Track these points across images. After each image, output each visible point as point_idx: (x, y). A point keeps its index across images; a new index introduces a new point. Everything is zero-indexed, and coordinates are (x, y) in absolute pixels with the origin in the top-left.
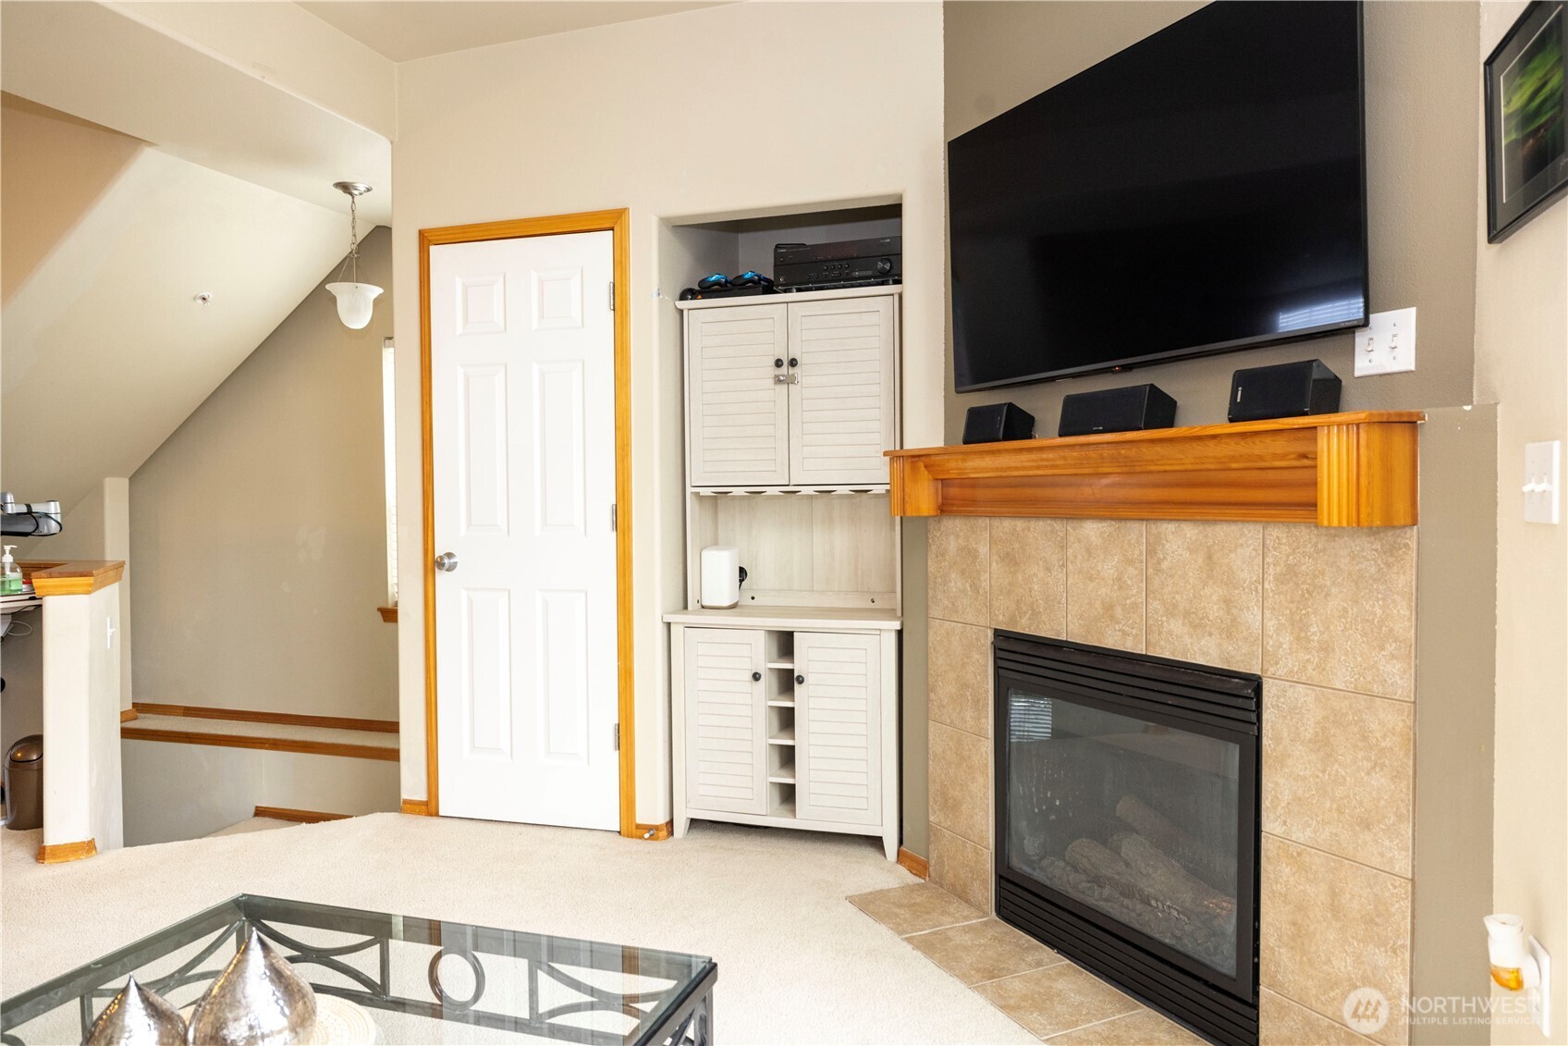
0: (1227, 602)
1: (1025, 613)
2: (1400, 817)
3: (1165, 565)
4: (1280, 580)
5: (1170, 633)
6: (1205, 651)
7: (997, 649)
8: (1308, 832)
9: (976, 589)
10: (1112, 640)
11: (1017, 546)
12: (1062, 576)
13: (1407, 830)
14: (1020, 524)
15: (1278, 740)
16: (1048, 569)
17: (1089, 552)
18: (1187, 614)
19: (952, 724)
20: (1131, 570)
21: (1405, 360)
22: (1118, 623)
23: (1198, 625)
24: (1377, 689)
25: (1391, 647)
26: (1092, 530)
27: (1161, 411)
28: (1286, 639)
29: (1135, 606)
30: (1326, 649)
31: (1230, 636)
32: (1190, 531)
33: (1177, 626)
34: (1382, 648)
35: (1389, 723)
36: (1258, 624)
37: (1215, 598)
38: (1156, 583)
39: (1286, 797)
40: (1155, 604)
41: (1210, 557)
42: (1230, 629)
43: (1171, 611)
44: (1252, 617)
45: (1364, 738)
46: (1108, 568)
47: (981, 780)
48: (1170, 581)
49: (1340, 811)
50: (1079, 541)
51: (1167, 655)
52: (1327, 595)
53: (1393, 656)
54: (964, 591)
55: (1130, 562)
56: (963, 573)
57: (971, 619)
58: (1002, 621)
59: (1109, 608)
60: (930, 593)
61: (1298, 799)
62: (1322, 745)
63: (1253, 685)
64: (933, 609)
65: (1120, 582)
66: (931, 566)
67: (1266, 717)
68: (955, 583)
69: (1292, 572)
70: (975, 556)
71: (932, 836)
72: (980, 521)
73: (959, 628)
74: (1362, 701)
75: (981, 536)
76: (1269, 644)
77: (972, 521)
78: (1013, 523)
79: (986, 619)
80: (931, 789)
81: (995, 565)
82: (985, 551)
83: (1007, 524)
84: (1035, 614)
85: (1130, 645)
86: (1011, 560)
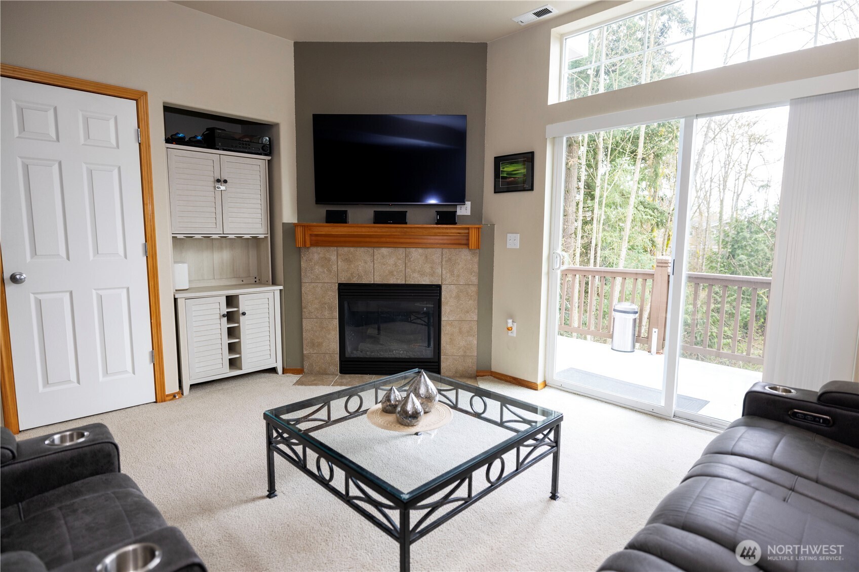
0: (432, 268)
1: (355, 277)
2: (475, 309)
3: (412, 260)
4: (447, 261)
5: (414, 277)
6: (426, 281)
7: (339, 289)
8: (454, 317)
9: (330, 271)
10: (392, 281)
11: (351, 256)
12: (372, 265)
13: (476, 311)
14: (352, 249)
15: (446, 298)
16: (366, 263)
17: (383, 257)
18: (419, 272)
19: (317, 318)
20: (400, 261)
21: (468, 213)
22: (395, 276)
23: (422, 273)
24: (470, 283)
25: (473, 274)
26: (384, 250)
27: (400, 219)
28: (448, 275)
29: (401, 271)
30: (458, 276)
31: (432, 276)
32: (420, 251)
33: (416, 275)
34: (471, 274)
35: (473, 290)
36: (441, 272)
37: (428, 267)
38: (409, 264)
39: (448, 311)
40: (408, 270)
41: (426, 257)
42: (432, 274)
43: (414, 271)
44: (439, 271)
45: (467, 294)
46: (391, 261)
47: (333, 333)
48: (413, 264)
49: (462, 311)
50: (379, 254)
51: (413, 283)
52: (459, 264)
53: (474, 276)
54: (324, 272)
55: (399, 259)
56: (322, 266)
57: (326, 281)
58: (343, 280)
59: (391, 273)
60: (303, 274)
61: (451, 311)
62: (458, 297)
63: (439, 287)
64: (304, 280)
65: (395, 265)
66: (303, 264)
67: (442, 294)
68: (318, 269)
69: (450, 259)
70: (329, 260)
71: (305, 359)
72: (332, 248)
73: (320, 285)
74: (467, 286)
75: (332, 254)
76: (444, 277)
77: (327, 248)
78: (349, 249)
79: (335, 280)
80: (305, 342)
81: (339, 263)
82: (334, 258)
83: (346, 249)
84: (360, 277)
85: (399, 282)
86: (348, 261)
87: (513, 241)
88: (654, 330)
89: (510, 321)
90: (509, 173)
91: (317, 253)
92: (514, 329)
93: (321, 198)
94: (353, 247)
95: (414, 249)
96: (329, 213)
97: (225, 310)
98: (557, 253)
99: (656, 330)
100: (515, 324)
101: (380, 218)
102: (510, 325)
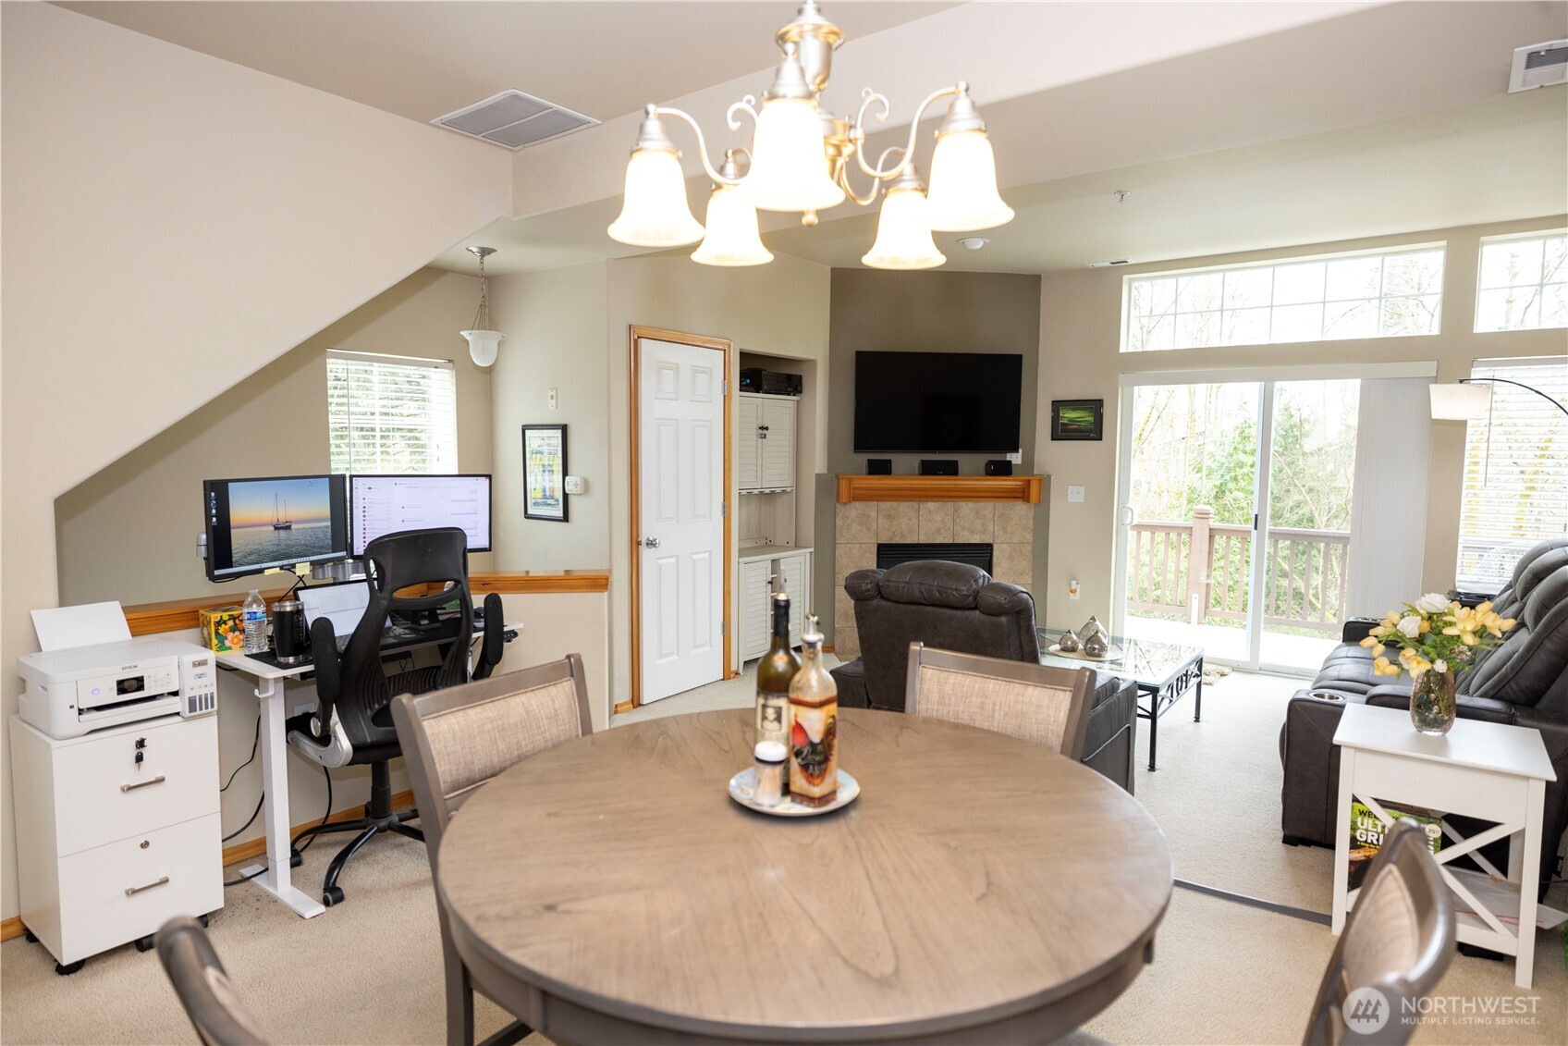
0: (983, 524)
1: (896, 535)
2: (1030, 570)
3: (961, 515)
4: (999, 517)
5: (963, 536)
6: (976, 539)
7: (878, 550)
9: (869, 530)
10: (939, 540)
11: (893, 512)
12: (916, 522)
13: (1031, 573)
14: (895, 504)
15: (998, 559)
16: (910, 519)
17: (930, 512)
18: (969, 529)
20: (948, 517)
21: (1020, 462)
22: (942, 535)
23: (972, 531)
24: (1025, 541)
25: (1028, 531)
26: (931, 505)
27: (951, 469)
28: (1001, 532)
29: (949, 528)
30: (1012, 533)
32: (971, 505)
33: (965, 533)
34: (1026, 531)
35: (1028, 549)
36: (993, 530)
37: (979, 523)
38: (958, 520)
39: (1000, 573)
40: (957, 527)
41: (977, 512)
42: (984, 532)
43: (963, 529)
44: (991, 528)
45: (1020, 554)
46: (939, 518)
48: (963, 520)
49: (1015, 573)
50: (925, 509)
51: (962, 542)
52: (1013, 519)
53: (1029, 533)
54: (862, 531)
55: (948, 515)
56: (861, 523)
57: (865, 541)
58: (884, 540)
59: (938, 531)
60: (837, 534)
61: (1003, 573)
62: (1011, 557)
63: (990, 546)
64: (839, 540)
65: (943, 521)
66: (839, 523)
67: (994, 554)
68: (855, 528)
69: (1003, 514)
70: (868, 517)
71: (837, 634)
72: (872, 503)
73: (857, 546)
74: (1021, 545)
75: (871, 509)
76: (996, 534)
77: (867, 503)
78: (891, 503)
79: (874, 541)
80: (837, 614)
81: (880, 520)
82: (874, 514)
83: (888, 504)
84: (903, 535)
85: (946, 541)
86: (890, 517)
87: (1076, 495)
88: (1194, 595)
89: (1074, 582)
90: (1072, 420)
91: (855, 509)
92: (1078, 591)
93: (861, 444)
94: (896, 501)
95: (964, 504)
96: (871, 462)
97: (770, 577)
98: (1128, 508)
99: (1197, 595)
100: (1079, 586)
101: (928, 469)
102: (1073, 587)
